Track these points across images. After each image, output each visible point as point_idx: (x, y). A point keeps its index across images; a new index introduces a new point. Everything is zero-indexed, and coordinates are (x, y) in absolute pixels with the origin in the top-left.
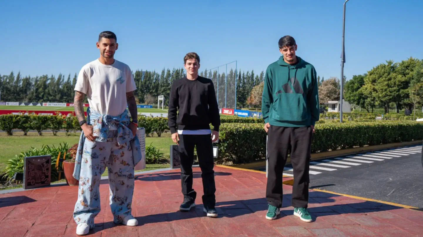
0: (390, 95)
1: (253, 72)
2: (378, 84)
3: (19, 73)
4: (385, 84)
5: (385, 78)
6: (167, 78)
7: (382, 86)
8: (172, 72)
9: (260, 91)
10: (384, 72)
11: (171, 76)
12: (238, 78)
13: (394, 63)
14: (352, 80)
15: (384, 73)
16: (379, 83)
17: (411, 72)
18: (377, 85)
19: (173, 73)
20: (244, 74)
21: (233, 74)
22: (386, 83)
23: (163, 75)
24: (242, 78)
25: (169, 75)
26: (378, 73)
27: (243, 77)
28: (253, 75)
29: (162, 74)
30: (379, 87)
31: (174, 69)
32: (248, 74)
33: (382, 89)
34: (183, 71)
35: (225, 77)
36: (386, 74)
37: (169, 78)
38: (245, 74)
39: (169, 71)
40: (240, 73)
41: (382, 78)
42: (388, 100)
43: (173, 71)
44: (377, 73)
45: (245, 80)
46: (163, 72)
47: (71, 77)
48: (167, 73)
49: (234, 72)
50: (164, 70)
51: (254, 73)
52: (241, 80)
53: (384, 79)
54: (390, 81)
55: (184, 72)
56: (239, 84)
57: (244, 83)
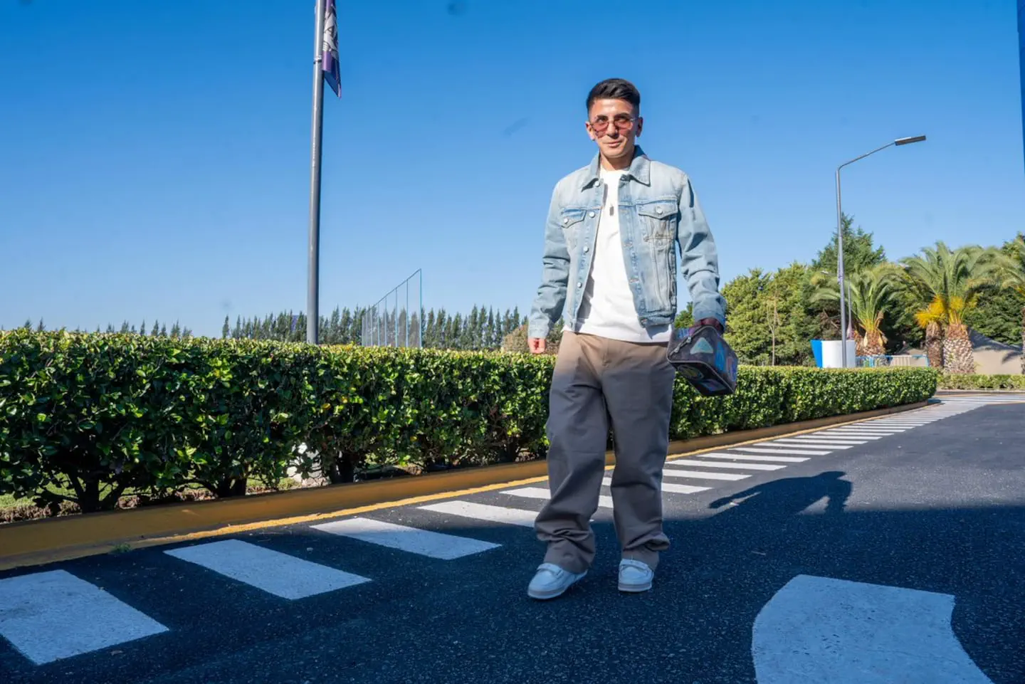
0: (757, 339)
1: (516, 310)
2: (735, 317)
3: (41, 323)
4: (747, 316)
5: (748, 303)
6: (343, 327)
7: (741, 321)
8: (354, 314)
9: (515, 344)
10: (745, 291)
11: (350, 322)
12: (487, 323)
13: (763, 274)
14: (685, 312)
15: (746, 293)
16: (736, 315)
17: (795, 291)
18: (732, 319)
19: (355, 317)
20: (498, 314)
21: (478, 316)
22: (749, 314)
23: (334, 321)
24: (494, 322)
25: (347, 320)
26: (734, 294)
27: (498, 321)
28: (517, 316)
29: (333, 319)
30: (736, 323)
31: (357, 308)
32: (509, 316)
33: (741, 328)
34: (377, 311)
35: (460, 320)
36: (750, 296)
37: (347, 327)
38: (502, 315)
39: (348, 313)
40: (491, 313)
41: (742, 305)
42: (754, 349)
43: (356, 313)
44: (732, 295)
45: (502, 326)
46: (336, 314)
47: (146, 329)
48: (343, 317)
49: (479, 311)
50: (338, 310)
51: (519, 312)
52: (494, 327)
53: (745, 305)
54: (756, 310)
55: (378, 313)
56: (489, 336)
57: (500, 333)
